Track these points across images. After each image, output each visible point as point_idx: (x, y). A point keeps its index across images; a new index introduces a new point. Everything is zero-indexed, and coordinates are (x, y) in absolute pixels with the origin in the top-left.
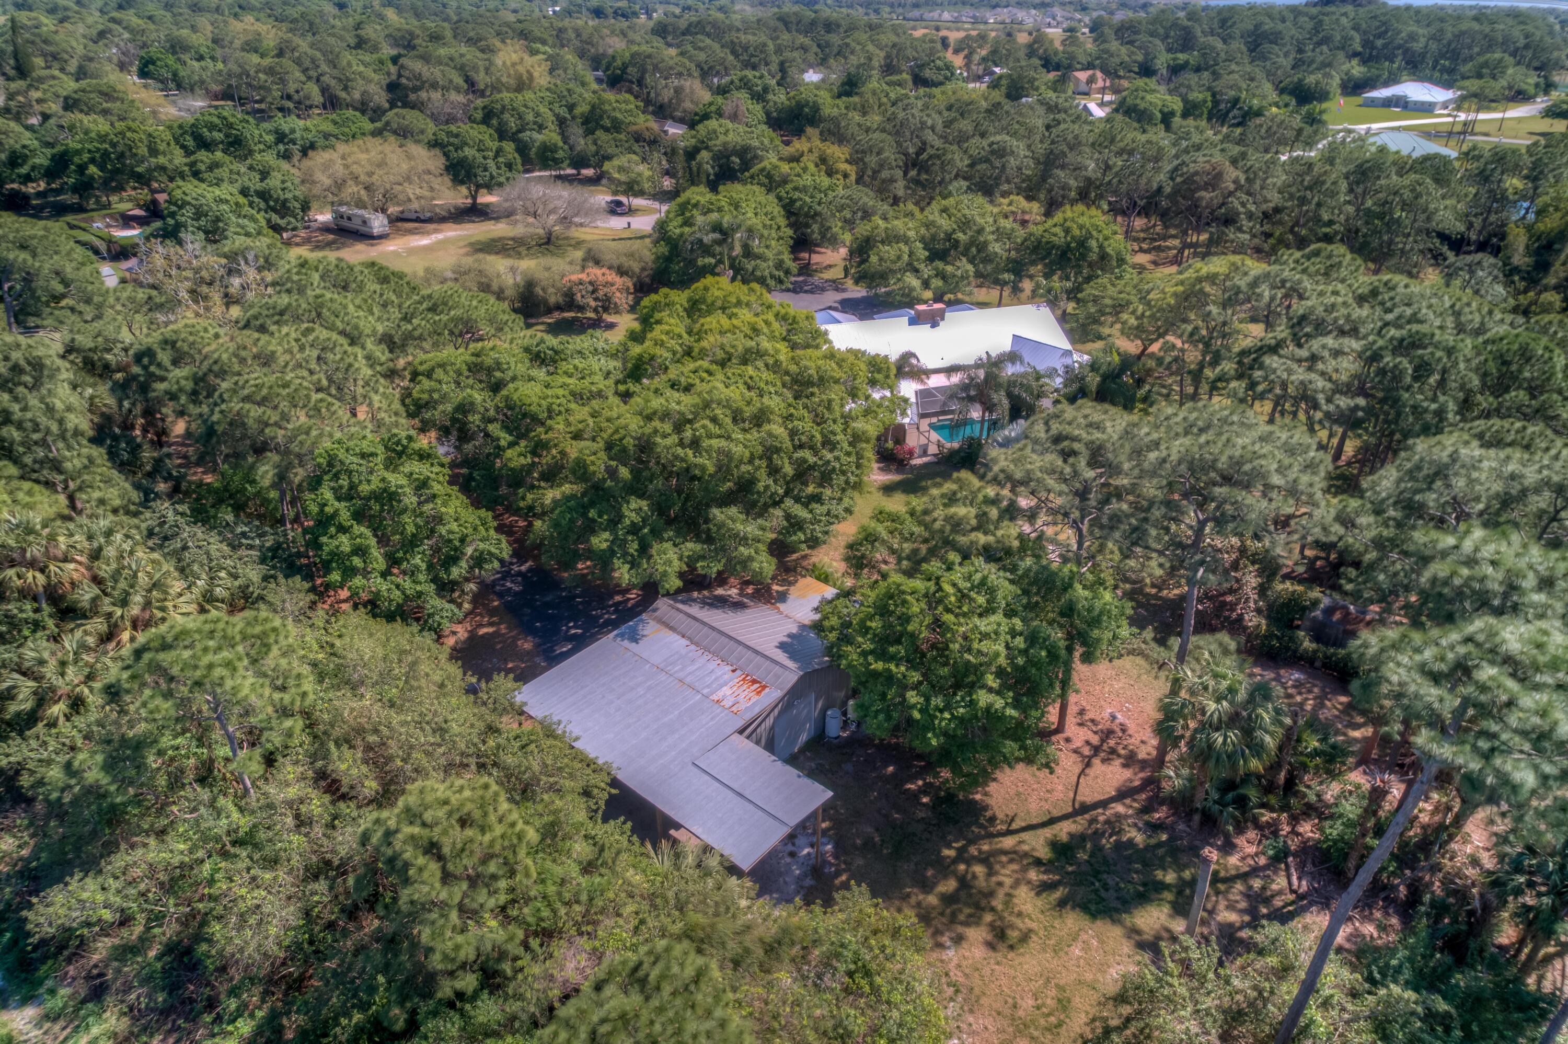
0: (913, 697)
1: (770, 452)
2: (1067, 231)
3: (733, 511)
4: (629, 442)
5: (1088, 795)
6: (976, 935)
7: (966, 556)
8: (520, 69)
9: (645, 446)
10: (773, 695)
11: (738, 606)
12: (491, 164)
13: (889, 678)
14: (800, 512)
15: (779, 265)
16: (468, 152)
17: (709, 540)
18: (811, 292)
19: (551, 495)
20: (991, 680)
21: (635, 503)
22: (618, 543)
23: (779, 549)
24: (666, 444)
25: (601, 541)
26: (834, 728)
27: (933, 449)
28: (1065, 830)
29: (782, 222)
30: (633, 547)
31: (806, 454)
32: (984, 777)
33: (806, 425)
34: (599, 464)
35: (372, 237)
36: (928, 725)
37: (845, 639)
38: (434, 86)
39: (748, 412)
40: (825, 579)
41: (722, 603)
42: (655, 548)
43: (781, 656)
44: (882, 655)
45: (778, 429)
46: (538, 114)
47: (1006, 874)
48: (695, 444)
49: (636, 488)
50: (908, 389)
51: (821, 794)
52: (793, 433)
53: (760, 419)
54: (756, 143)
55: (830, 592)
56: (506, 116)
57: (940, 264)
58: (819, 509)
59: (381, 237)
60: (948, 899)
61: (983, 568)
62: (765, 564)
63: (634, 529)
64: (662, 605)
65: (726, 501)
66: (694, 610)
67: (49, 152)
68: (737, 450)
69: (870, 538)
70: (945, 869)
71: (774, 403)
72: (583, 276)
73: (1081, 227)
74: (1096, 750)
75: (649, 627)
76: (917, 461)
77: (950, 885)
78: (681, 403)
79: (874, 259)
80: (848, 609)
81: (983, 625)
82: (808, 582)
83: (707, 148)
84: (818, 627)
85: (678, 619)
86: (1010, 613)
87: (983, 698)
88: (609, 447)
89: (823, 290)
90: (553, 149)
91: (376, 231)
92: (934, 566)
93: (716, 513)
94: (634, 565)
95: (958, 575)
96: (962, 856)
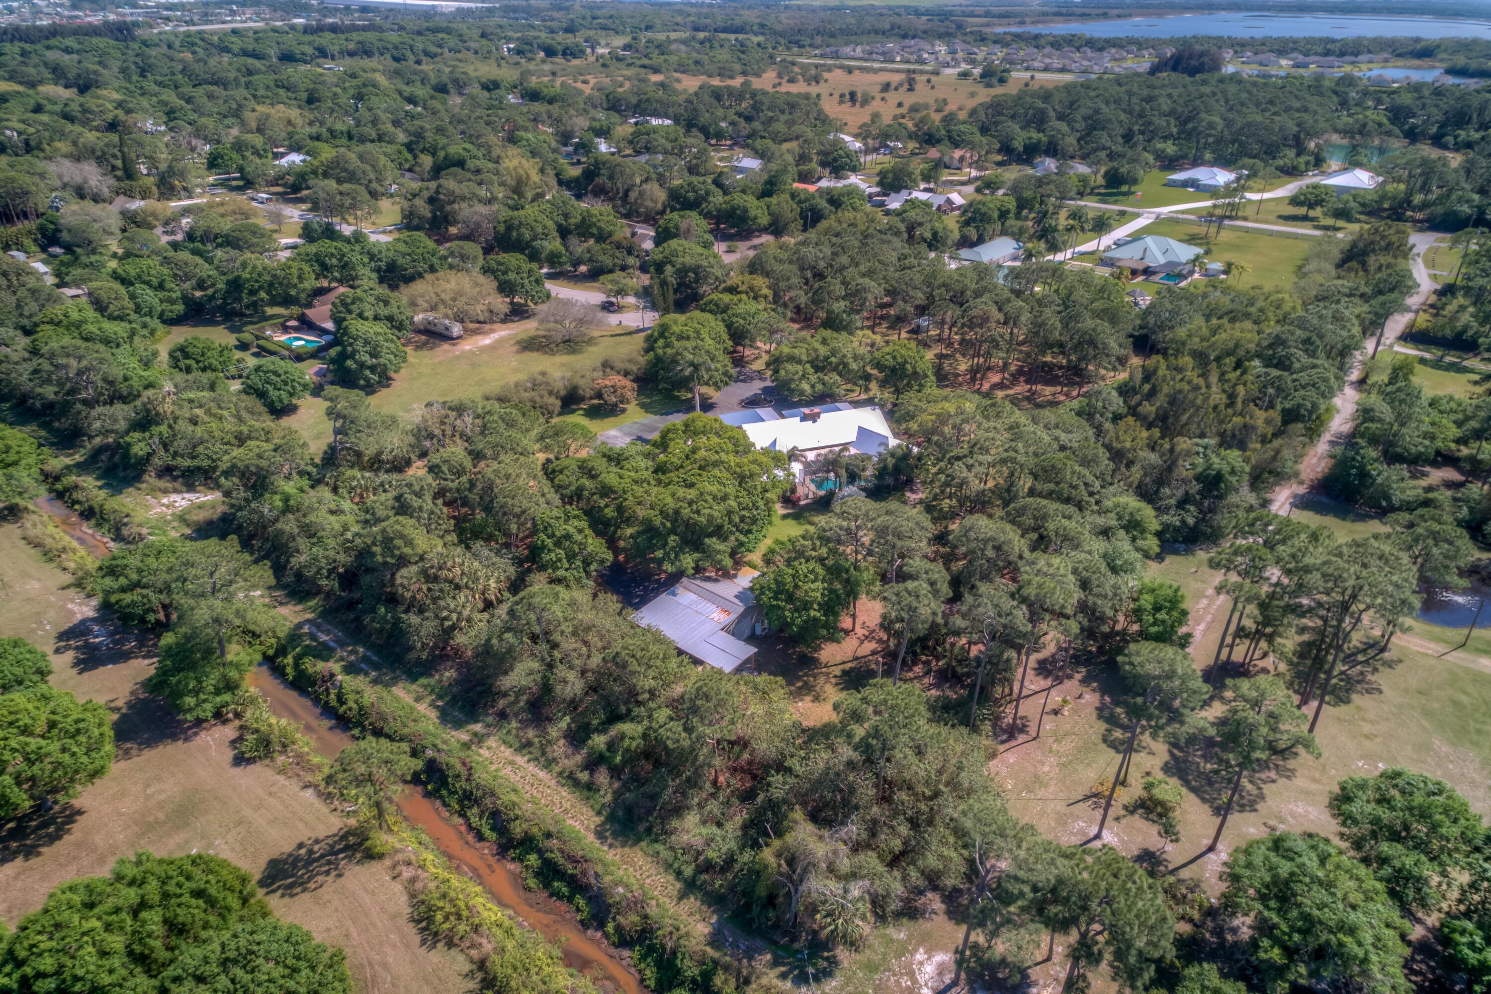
0: (787, 613)
1: (729, 513)
2: (894, 358)
3: (714, 539)
4: (670, 511)
5: (860, 653)
6: (808, 698)
7: (807, 561)
8: (521, 171)
9: (677, 512)
10: (734, 616)
11: (716, 580)
12: (526, 281)
13: (778, 607)
14: (742, 538)
15: (726, 373)
16: (512, 276)
17: (703, 552)
18: (744, 381)
19: (629, 531)
20: (816, 606)
21: (673, 537)
22: (667, 554)
23: (733, 555)
24: (686, 512)
25: (659, 554)
26: (758, 631)
27: (811, 496)
28: (848, 666)
29: (725, 337)
30: (672, 556)
31: (745, 513)
32: (818, 648)
33: (746, 500)
34: (658, 521)
35: (452, 339)
36: (792, 623)
37: (763, 593)
38: (463, 198)
39: (720, 495)
40: (754, 567)
41: (709, 579)
42: (682, 557)
43: (736, 601)
44: (777, 599)
45: (733, 503)
46: (545, 227)
47: (822, 679)
48: (698, 512)
49: (673, 531)
50: (796, 467)
51: (752, 650)
52: (739, 504)
53: (725, 498)
54: (705, 263)
55: (757, 574)
56: (523, 230)
57: (820, 375)
58: (751, 536)
59: (459, 337)
60: (800, 688)
61: (812, 565)
62: (728, 562)
63: (673, 548)
64: (684, 580)
65: (710, 535)
66: (698, 582)
67: (224, 278)
68: (716, 514)
69: (772, 551)
70: (799, 678)
71: (731, 490)
72: (608, 383)
73: (902, 356)
74: (866, 637)
75: (679, 589)
76: (802, 503)
77: (799, 684)
78: (692, 494)
79: (782, 372)
80: (764, 581)
81: (813, 586)
82: (746, 569)
83: (670, 262)
84: (751, 589)
85: (692, 587)
86: (823, 581)
87: (812, 613)
88: (662, 512)
89: (752, 379)
90: (559, 255)
91: (455, 335)
92: (796, 563)
93: (707, 541)
94: (673, 563)
95: (803, 567)
96: (806, 675)
